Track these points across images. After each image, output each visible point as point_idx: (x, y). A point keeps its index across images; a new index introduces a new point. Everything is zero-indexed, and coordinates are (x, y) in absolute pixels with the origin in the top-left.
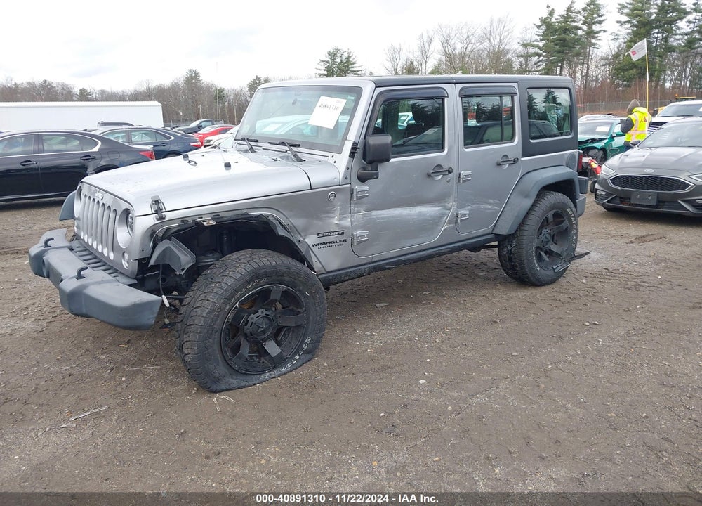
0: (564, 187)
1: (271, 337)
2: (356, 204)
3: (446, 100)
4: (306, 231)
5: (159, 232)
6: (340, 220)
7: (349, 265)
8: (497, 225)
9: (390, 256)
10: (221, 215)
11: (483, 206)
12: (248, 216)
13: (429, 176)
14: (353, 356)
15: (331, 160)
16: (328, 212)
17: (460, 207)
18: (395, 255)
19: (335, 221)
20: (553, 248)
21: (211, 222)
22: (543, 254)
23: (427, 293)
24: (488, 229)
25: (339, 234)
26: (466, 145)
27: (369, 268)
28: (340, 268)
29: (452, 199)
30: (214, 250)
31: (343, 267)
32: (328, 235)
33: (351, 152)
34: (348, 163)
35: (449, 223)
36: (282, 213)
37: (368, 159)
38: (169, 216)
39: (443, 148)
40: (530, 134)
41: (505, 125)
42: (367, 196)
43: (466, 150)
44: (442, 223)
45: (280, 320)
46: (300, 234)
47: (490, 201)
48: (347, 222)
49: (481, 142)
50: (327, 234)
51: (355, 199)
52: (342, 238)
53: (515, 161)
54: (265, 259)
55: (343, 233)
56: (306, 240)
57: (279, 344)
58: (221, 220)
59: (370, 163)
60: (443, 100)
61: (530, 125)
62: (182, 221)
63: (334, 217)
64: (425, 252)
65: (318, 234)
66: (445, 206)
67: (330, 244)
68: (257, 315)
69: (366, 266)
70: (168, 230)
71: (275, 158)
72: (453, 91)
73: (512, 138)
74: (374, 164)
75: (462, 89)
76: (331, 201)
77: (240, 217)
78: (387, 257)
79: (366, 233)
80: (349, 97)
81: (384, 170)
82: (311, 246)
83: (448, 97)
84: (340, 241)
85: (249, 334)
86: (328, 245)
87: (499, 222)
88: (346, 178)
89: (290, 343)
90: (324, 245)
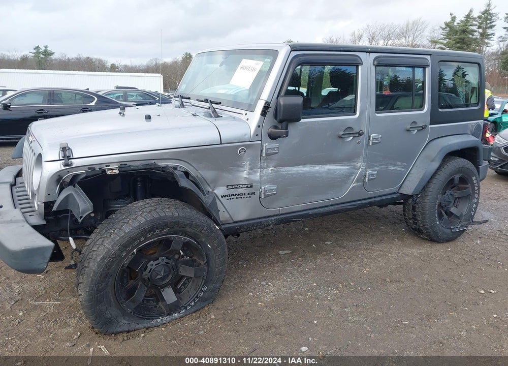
0: (469, 153)
1: (171, 284)
2: (266, 159)
3: (360, 67)
4: (215, 183)
5: (67, 177)
6: (249, 174)
7: (257, 217)
8: (403, 185)
9: (297, 210)
10: (129, 164)
11: (391, 168)
12: (155, 166)
13: (340, 137)
14: (243, 309)
15: (244, 118)
16: (238, 166)
17: (368, 168)
18: (302, 209)
19: (245, 174)
20: (453, 210)
21: (114, 171)
22: (443, 213)
23: (329, 243)
24: (395, 189)
25: (247, 187)
26: (378, 110)
27: (276, 220)
28: (247, 218)
29: (361, 159)
30: (127, 196)
31: (250, 218)
32: (237, 188)
33: (263, 111)
34: (260, 121)
35: (357, 181)
36: (191, 165)
37: (278, 119)
38: (76, 163)
39: (354, 112)
40: (439, 104)
41: (416, 95)
42: (277, 153)
43: (377, 115)
44: (351, 181)
45: (181, 269)
46: (209, 185)
47: (398, 163)
48: (257, 176)
49: (392, 109)
50: (236, 186)
51: (264, 156)
52: (250, 190)
53: (424, 128)
54: (168, 210)
55: (251, 187)
56: (215, 191)
57: (177, 292)
58: (129, 169)
59: (281, 122)
60: (357, 66)
61: (439, 97)
62: (89, 168)
63: (243, 171)
64: (333, 207)
65: (227, 186)
66: (354, 166)
67: (239, 196)
68: (157, 262)
69: (273, 218)
70: (75, 176)
71: (194, 113)
72: (367, 60)
73: (421, 107)
74: (284, 123)
75: (376, 59)
76: (242, 156)
77: (147, 167)
78: (293, 211)
79: (275, 187)
80: (266, 60)
81: (293, 129)
82: (220, 198)
83: (362, 64)
84: (248, 194)
85: (147, 279)
86: (237, 196)
87: (405, 183)
88: (257, 135)
89: (188, 292)
90: (233, 197)
